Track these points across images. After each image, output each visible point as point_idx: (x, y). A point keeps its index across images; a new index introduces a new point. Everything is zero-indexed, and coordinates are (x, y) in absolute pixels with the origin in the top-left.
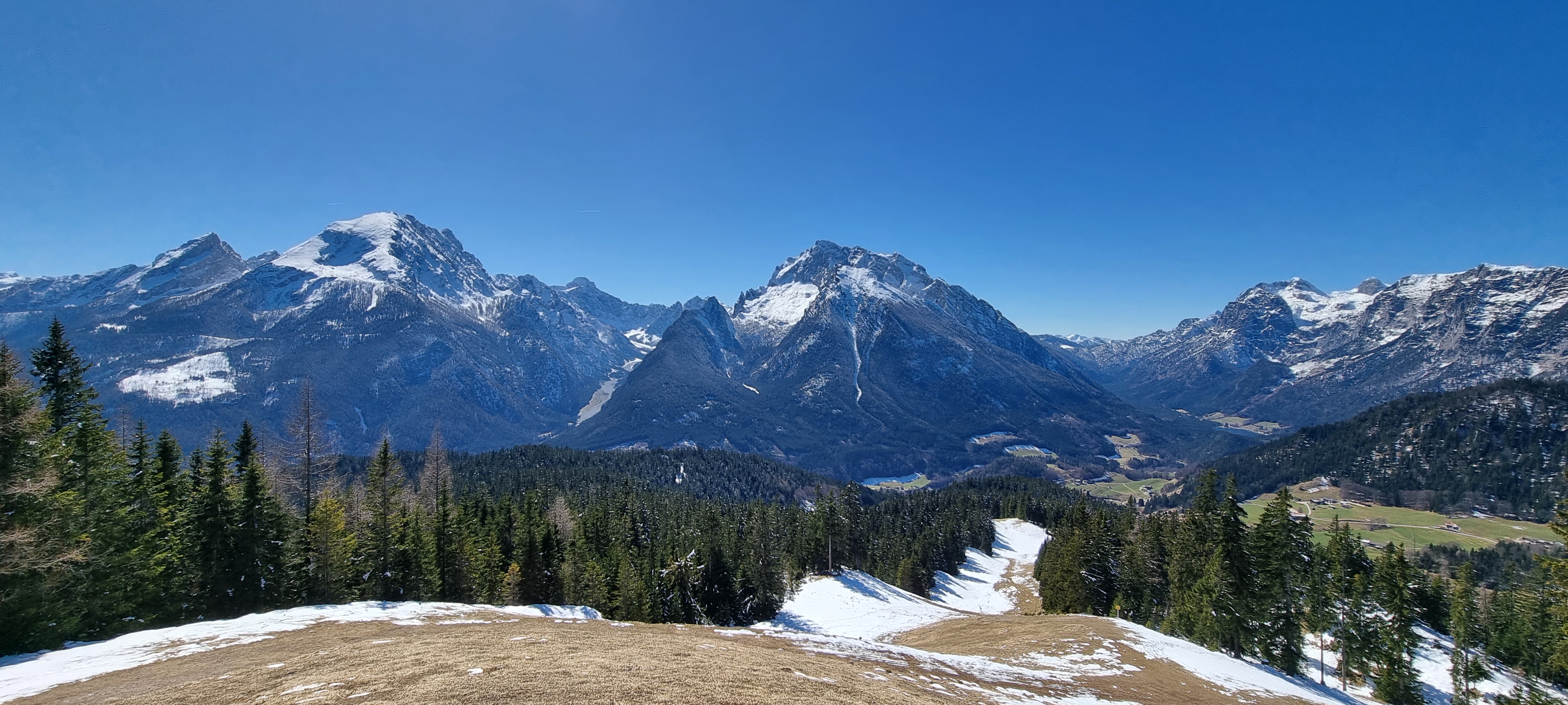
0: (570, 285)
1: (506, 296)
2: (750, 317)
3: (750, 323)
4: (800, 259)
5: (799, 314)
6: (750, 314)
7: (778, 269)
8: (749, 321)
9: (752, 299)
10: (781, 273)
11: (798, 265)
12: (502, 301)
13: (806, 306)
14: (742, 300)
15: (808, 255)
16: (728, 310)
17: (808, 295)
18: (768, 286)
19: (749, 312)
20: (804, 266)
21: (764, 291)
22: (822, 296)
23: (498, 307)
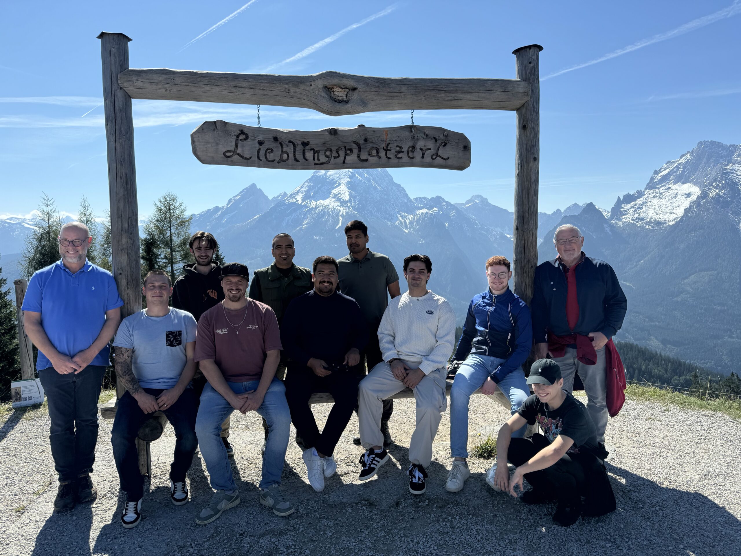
0: (468, 202)
1: (422, 213)
2: (628, 218)
3: (627, 224)
4: (680, 161)
5: (680, 212)
6: (628, 216)
7: (656, 173)
8: (625, 222)
9: (629, 203)
10: (659, 177)
11: (678, 167)
12: (419, 217)
13: (686, 204)
14: (619, 203)
15: (688, 156)
16: (605, 214)
17: (688, 195)
18: (646, 189)
19: (626, 215)
20: (684, 168)
21: (640, 194)
22: (704, 195)
23: (417, 222)
